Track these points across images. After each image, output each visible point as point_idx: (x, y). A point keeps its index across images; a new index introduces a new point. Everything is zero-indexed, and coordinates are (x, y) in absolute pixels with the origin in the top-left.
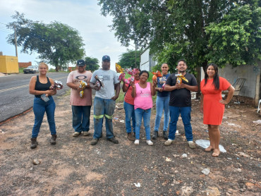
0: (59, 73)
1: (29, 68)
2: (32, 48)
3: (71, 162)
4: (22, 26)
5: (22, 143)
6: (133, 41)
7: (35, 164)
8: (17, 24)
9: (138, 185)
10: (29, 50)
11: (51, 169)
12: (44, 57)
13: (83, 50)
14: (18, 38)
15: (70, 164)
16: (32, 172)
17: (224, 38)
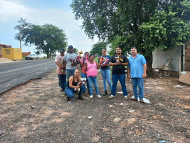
0: (50, 59)
1: (29, 56)
2: (31, 42)
3: (53, 107)
4: (25, 27)
5: (25, 98)
6: (97, 36)
7: (32, 108)
8: (21, 26)
9: (90, 117)
10: (29, 44)
11: (41, 110)
12: (39, 48)
13: (66, 42)
14: (22, 35)
15: (53, 108)
16: (31, 112)
17: (151, 32)
